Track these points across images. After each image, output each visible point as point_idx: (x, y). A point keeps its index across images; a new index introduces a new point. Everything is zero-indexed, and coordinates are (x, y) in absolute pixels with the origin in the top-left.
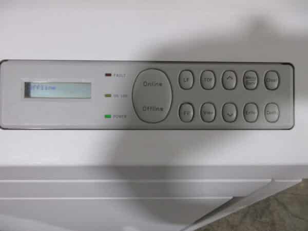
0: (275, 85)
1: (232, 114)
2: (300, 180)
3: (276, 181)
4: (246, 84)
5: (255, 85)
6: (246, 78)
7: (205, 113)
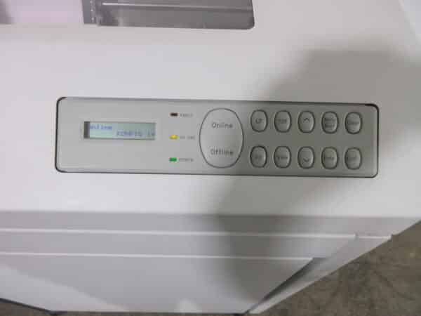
0: (358, 128)
1: (309, 160)
2: (389, 237)
3: (360, 237)
4: (324, 127)
5: (335, 128)
6: (325, 119)
7: (279, 158)
